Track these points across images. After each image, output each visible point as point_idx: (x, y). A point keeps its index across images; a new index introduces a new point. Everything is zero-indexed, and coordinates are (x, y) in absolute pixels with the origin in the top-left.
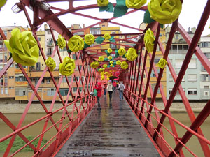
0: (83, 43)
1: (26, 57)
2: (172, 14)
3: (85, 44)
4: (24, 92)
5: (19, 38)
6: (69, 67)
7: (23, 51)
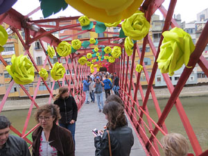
0: (71, 48)
1: (25, 78)
2: (142, 32)
3: (72, 49)
4: (15, 89)
5: (18, 64)
6: (60, 72)
7: (22, 75)
